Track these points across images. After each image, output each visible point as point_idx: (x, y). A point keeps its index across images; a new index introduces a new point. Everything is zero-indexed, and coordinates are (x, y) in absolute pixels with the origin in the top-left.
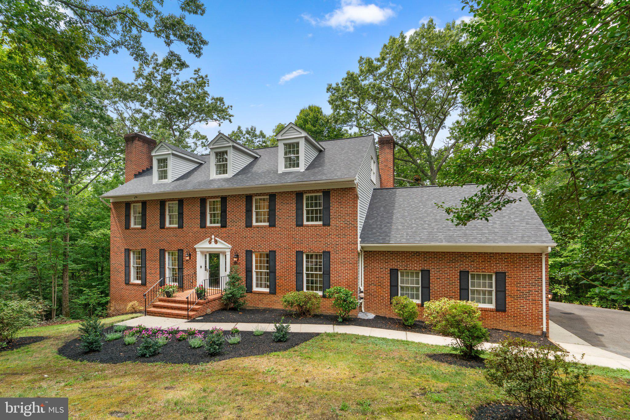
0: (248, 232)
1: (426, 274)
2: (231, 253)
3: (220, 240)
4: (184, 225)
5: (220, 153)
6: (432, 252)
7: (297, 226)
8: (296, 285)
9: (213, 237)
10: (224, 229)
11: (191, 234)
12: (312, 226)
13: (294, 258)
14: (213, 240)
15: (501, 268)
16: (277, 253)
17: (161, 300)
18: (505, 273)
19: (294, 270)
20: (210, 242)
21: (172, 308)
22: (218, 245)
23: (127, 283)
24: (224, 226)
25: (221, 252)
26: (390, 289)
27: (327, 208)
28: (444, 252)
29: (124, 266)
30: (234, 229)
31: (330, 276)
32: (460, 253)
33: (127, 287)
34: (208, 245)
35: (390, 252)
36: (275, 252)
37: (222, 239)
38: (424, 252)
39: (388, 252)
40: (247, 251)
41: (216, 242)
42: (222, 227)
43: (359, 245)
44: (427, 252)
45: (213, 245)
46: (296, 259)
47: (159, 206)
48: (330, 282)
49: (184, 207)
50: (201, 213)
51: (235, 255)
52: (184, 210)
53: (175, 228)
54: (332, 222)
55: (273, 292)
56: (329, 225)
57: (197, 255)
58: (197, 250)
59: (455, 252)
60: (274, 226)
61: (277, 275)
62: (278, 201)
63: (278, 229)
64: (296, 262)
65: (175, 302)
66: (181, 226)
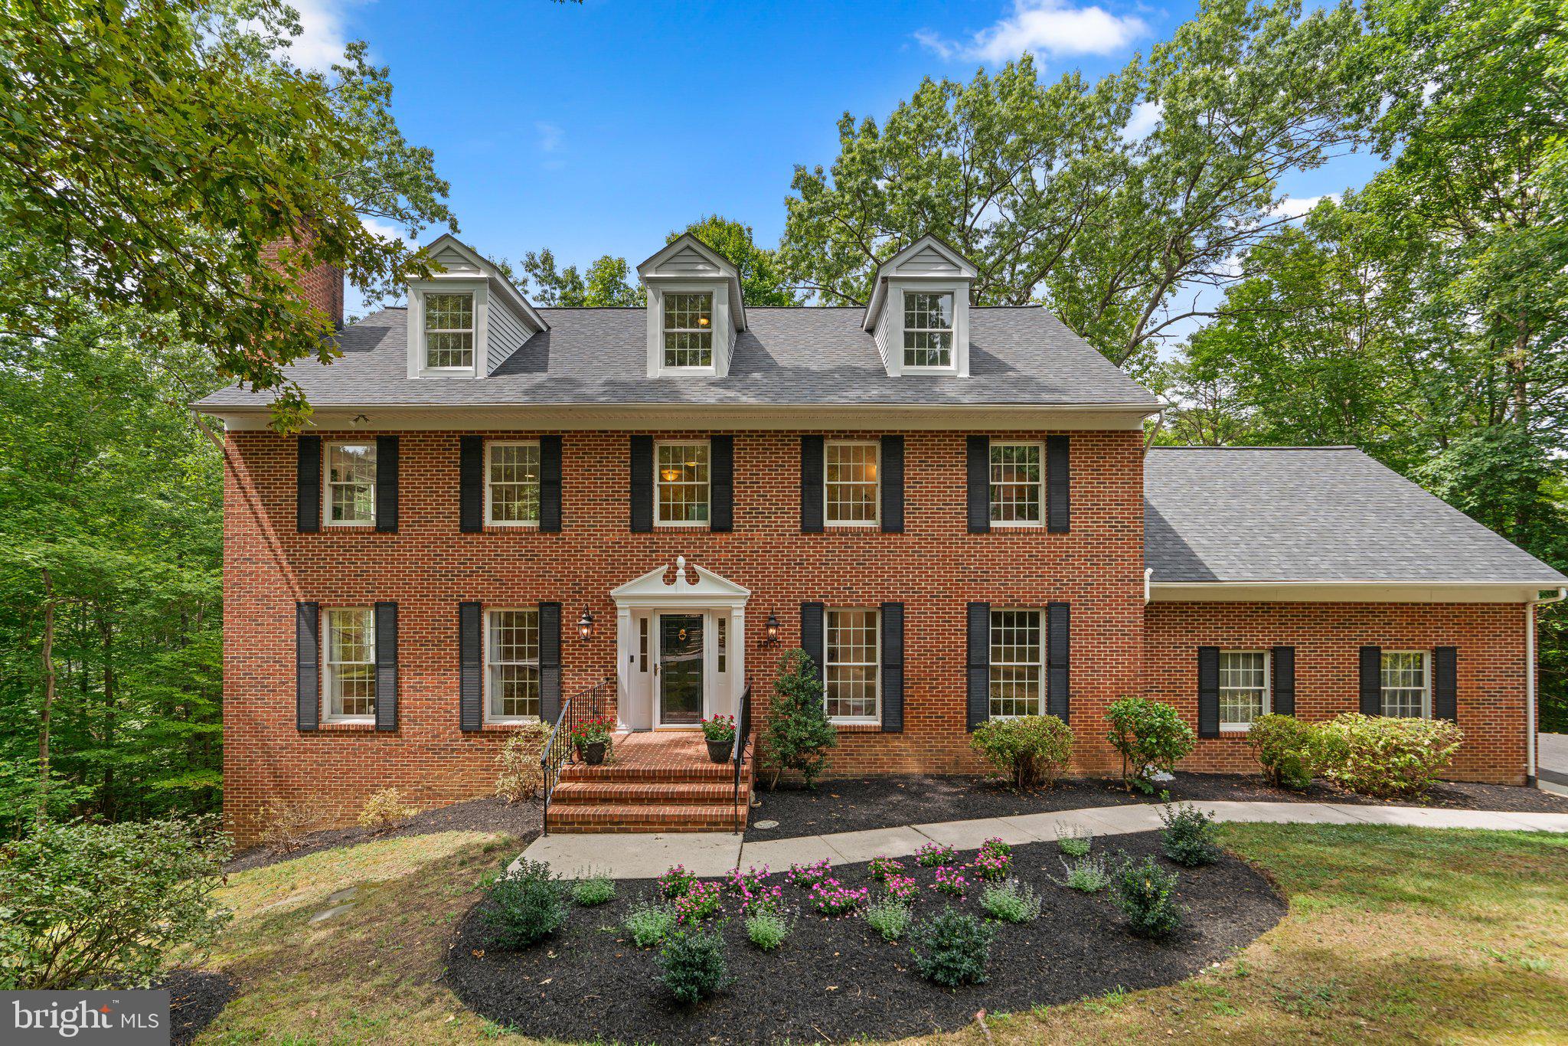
0: (809, 548)
1: (1283, 658)
2: (748, 611)
3: (708, 572)
4: (566, 521)
5: (682, 298)
6: (1298, 604)
7: (969, 533)
8: (968, 701)
9: (681, 561)
10: (721, 538)
11: (591, 552)
12: (1017, 532)
13: (962, 625)
14: (681, 572)
15: (1446, 637)
16: (908, 609)
17: (572, 777)
18: (1455, 648)
19: (962, 659)
20: (670, 578)
21: (638, 799)
22: (702, 588)
23: (310, 727)
24: (722, 524)
25: (708, 610)
26: (1199, 699)
27: (1059, 485)
28: (1326, 604)
29: (292, 665)
30: (759, 536)
31: (1068, 672)
32: (1361, 604)
33: (309, 742)
34: (659, 588)
35: (1198, 603)
36: (901, 605)
37: (713, 569)
38: (1280, 603)
39: (1194, 603)
40: (805, 606)
41: (693, 578)
42: (716, 528)
43: (1147, 585)
44: (1287, 603)
45: (682, 587)
46: (969, 625)
47: (456, 455)
48: (1068, 688)
49: (566, 462)
50: (632, 483)
51: (761, 619)
52: (566, 470)
53: (530, 532)
54: (1076, 524)
55: (894, 724)
56: (1066, 530)
57: (620, 621)
58: (619, 604)
59: (1349, 604)
60: (899, 529)
61: (908, 675)
62: (910, 456)
63: (910, 539)
64: (969, 635)
65: (634, 777)
66: (551, 523)
